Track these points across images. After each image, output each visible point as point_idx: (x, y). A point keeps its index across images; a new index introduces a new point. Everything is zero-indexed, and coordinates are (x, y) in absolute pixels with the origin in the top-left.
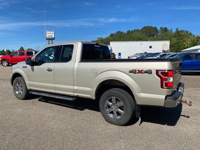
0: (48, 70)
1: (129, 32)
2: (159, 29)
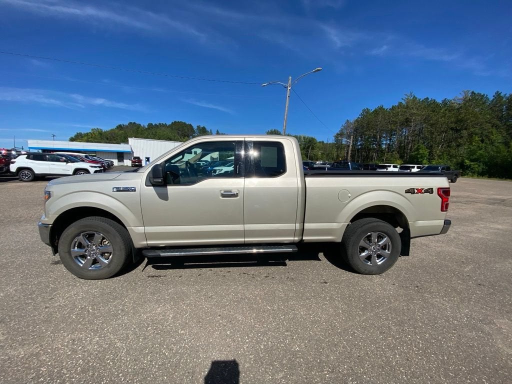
0: (223, 196)
1: (150, 125)
2: (195, 127)
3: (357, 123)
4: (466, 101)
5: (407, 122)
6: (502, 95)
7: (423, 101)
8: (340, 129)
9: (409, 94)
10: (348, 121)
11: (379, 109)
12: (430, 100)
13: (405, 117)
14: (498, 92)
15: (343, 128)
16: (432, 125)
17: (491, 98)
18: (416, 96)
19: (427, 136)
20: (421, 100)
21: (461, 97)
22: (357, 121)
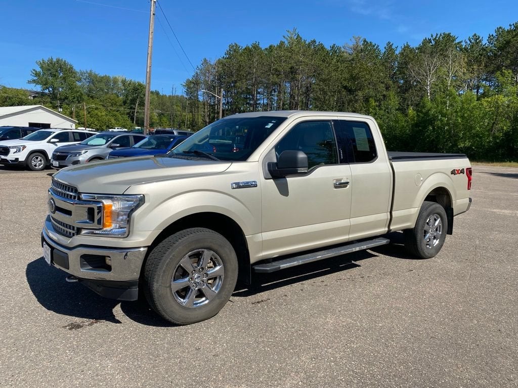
3: (220, 66)
4: (358, 51)
5: (292, 73)
6: (393, 47)
7: (309, 43)
8: (194, 74)
9: (291, 31)
10: (205, 60)
11: (254, 47)
12: (317, 44)
13: (290, 66)
14: (389, 43)
15: (198, 71)
16: (324, 81)
17: (383, 51)
18: (300, 36)
19: (320, 96)
20: (307, 43)
21: (351, 46)
22: (220, 62)
